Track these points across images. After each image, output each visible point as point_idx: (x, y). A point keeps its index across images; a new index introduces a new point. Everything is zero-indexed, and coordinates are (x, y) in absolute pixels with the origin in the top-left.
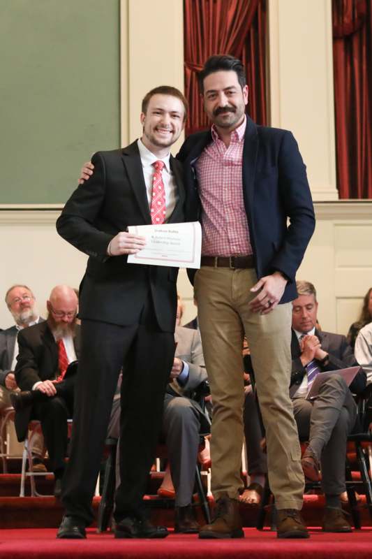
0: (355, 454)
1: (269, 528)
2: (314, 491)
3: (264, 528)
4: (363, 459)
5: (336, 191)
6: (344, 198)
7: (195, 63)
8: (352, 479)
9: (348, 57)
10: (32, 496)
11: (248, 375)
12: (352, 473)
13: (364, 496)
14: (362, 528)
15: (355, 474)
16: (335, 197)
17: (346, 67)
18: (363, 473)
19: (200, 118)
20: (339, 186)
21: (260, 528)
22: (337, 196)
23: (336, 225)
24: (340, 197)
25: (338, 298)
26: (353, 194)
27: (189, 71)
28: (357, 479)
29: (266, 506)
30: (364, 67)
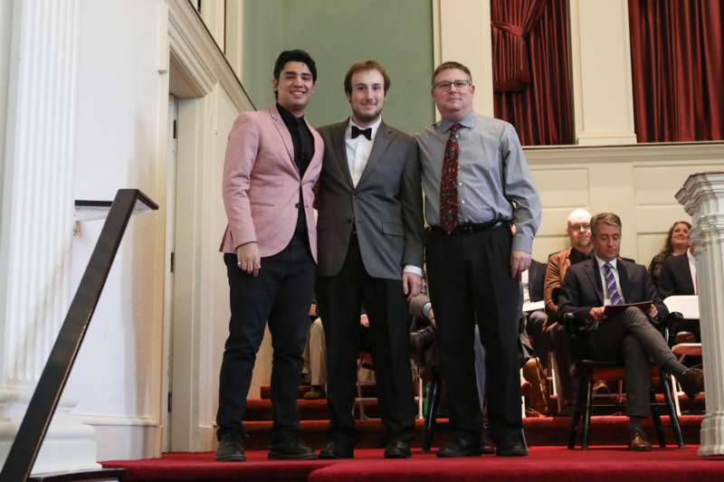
0: (658, 378)
1: (580, 447)
2: (620, 413)
3: (576, 447)
4: (666, 382)
5: (635, 135)
6: (641, 141)
7: (501, 22)
8: (656, 402)
9: (643, 13)
10: (362, 420)
11: (556, 307)
12: (657, 395)
13: (668, 417)
14: (667, 446)
15: (660, 396)
16: (634, 141)
17: (641, 21)
18: (666, 396)
19: (506, 71)
20: (637, 131)
21: (571, 447)
22: (635, 139)
23: (635, 166)
24: (638, 142)
25: (639, 234)
26: (651, 138)
27: (495, 29)
28: (661, 401)
29: (576, 428)
30: (658, 21)
